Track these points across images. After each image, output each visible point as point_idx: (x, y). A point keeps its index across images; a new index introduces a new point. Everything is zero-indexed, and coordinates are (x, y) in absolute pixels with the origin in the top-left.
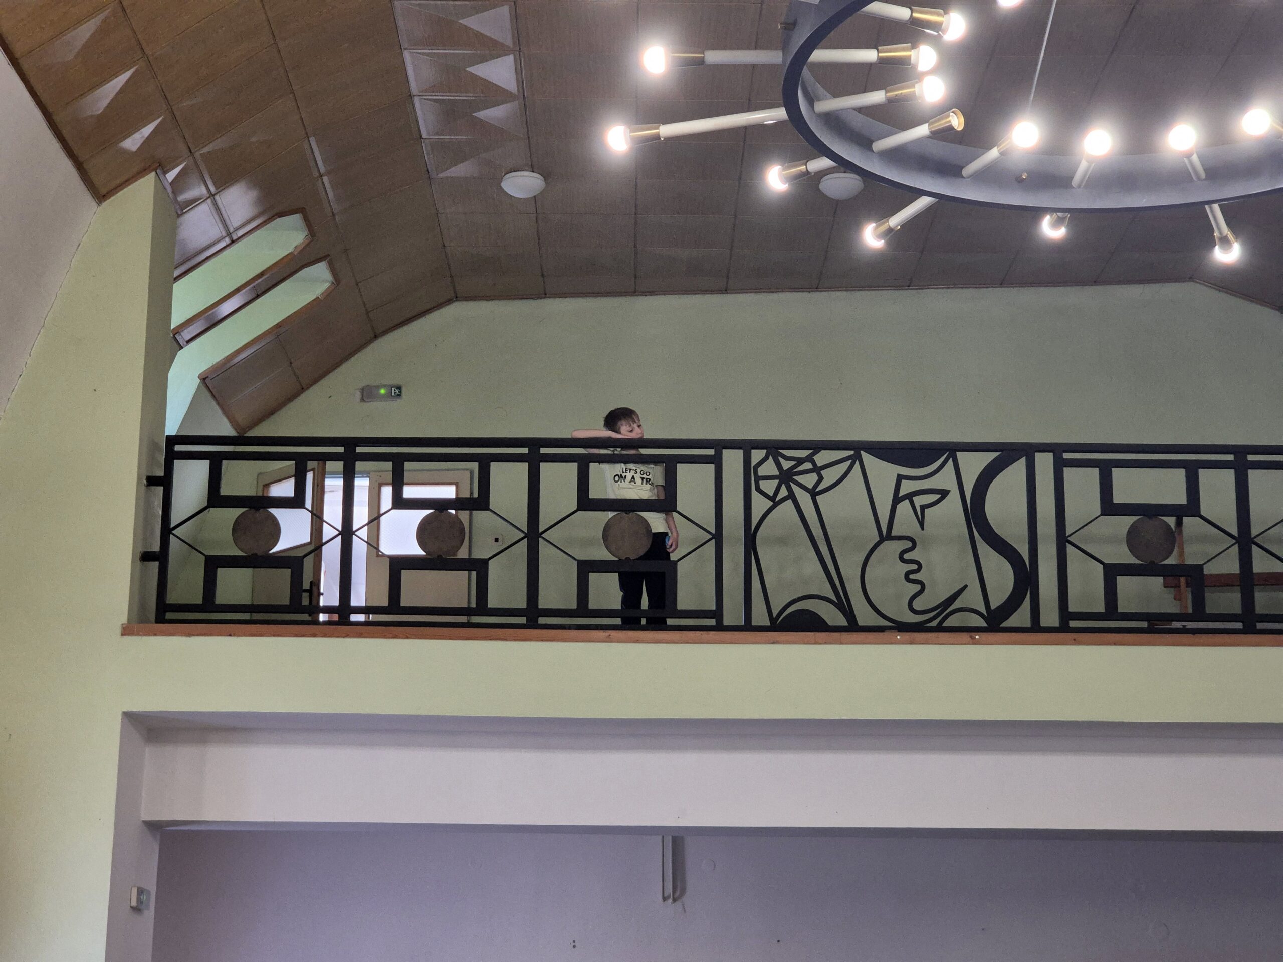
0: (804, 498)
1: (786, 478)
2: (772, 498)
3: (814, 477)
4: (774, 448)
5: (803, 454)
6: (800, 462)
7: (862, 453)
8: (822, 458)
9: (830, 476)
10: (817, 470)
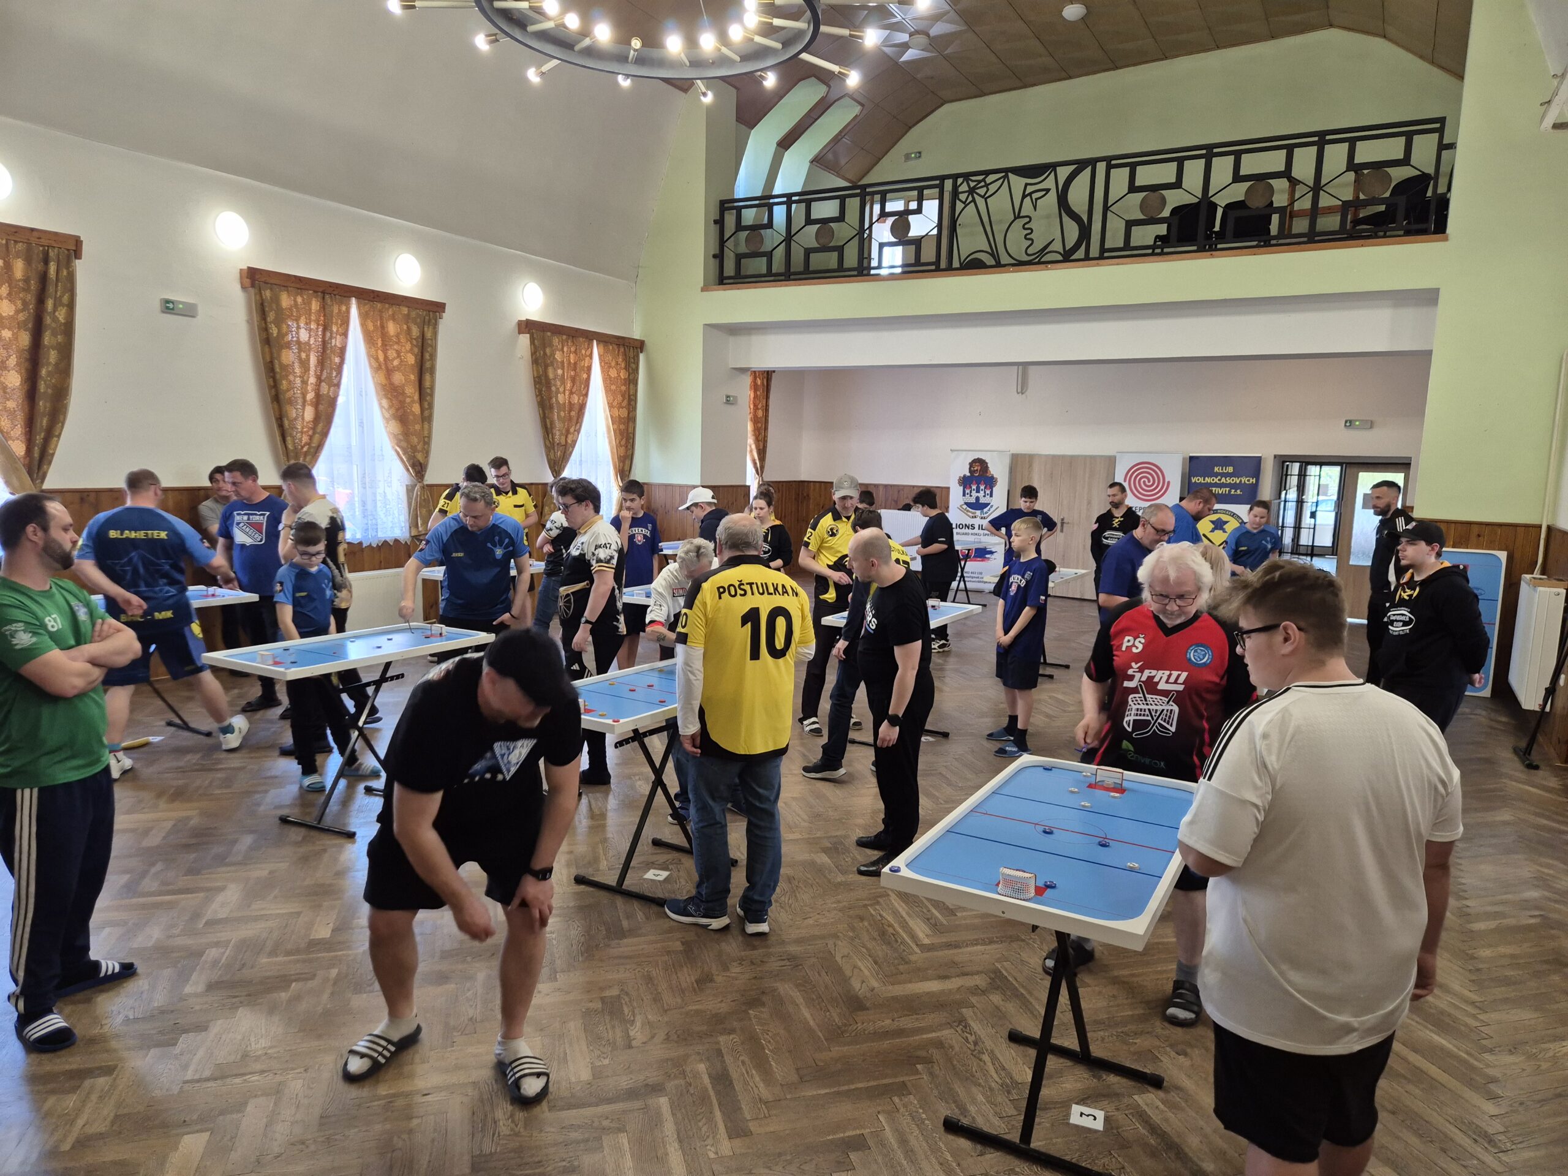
0: (980, 202)
1: (972, 191)
2: (964, 203)
3: (985, 189)
4: (966, 176)
5: (980, 178)
6: (979, 182)
7: (1010, 174)
8: (991, 178)
9: (993, 188)
10: (987, 185)
